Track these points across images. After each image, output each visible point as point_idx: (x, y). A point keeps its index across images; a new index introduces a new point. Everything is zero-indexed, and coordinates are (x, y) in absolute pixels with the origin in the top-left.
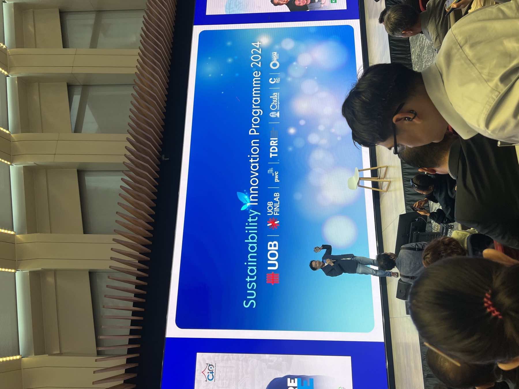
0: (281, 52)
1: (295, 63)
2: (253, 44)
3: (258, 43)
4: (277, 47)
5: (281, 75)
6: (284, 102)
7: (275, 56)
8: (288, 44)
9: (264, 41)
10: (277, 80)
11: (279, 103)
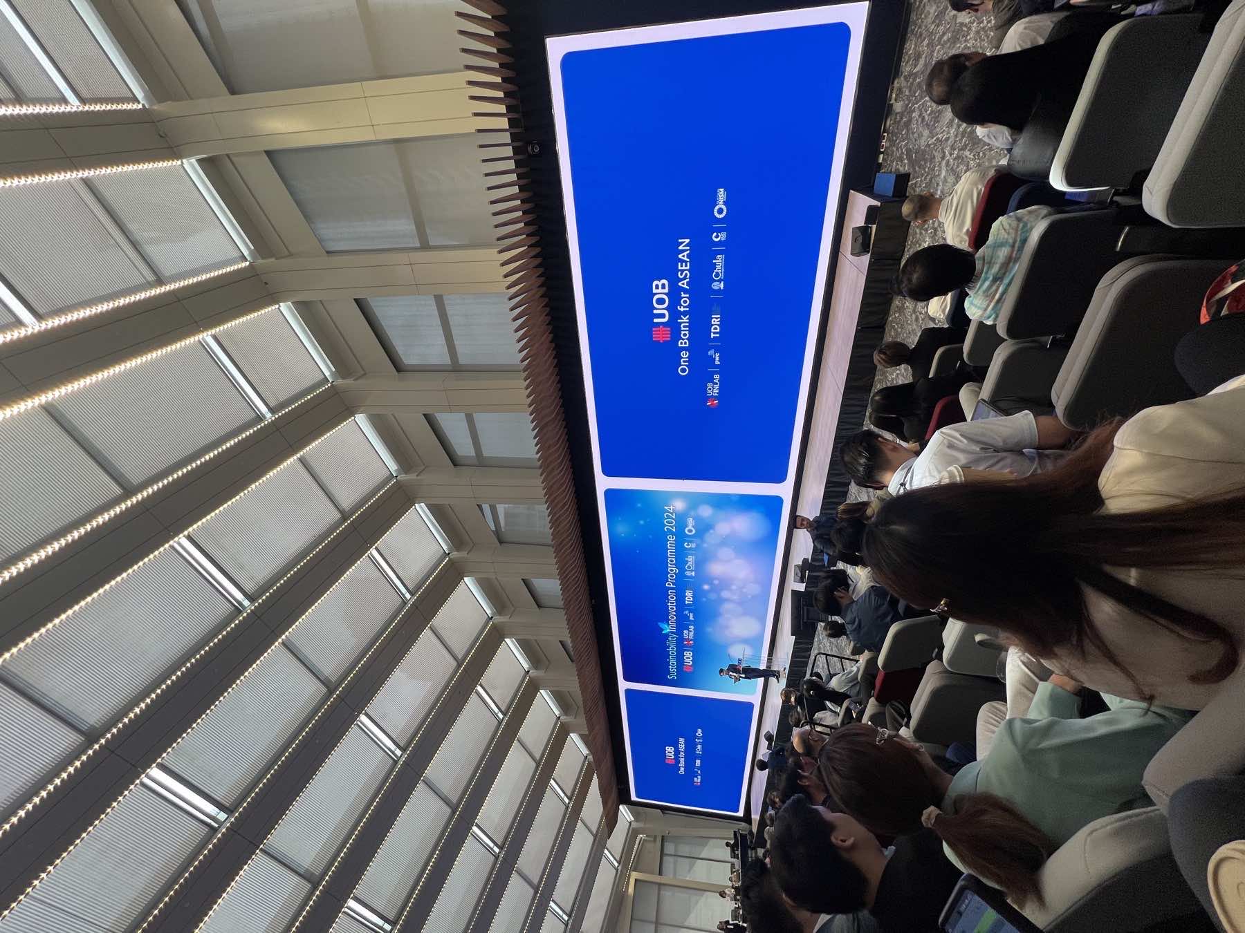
0: (698, 520)
2: (666, 507)
3: (671, 508)
4: (692, 513)
6: (699, 565)
7: (691, 522)
8: (706, 511)
9: (679, 505)
10: (693, 545)
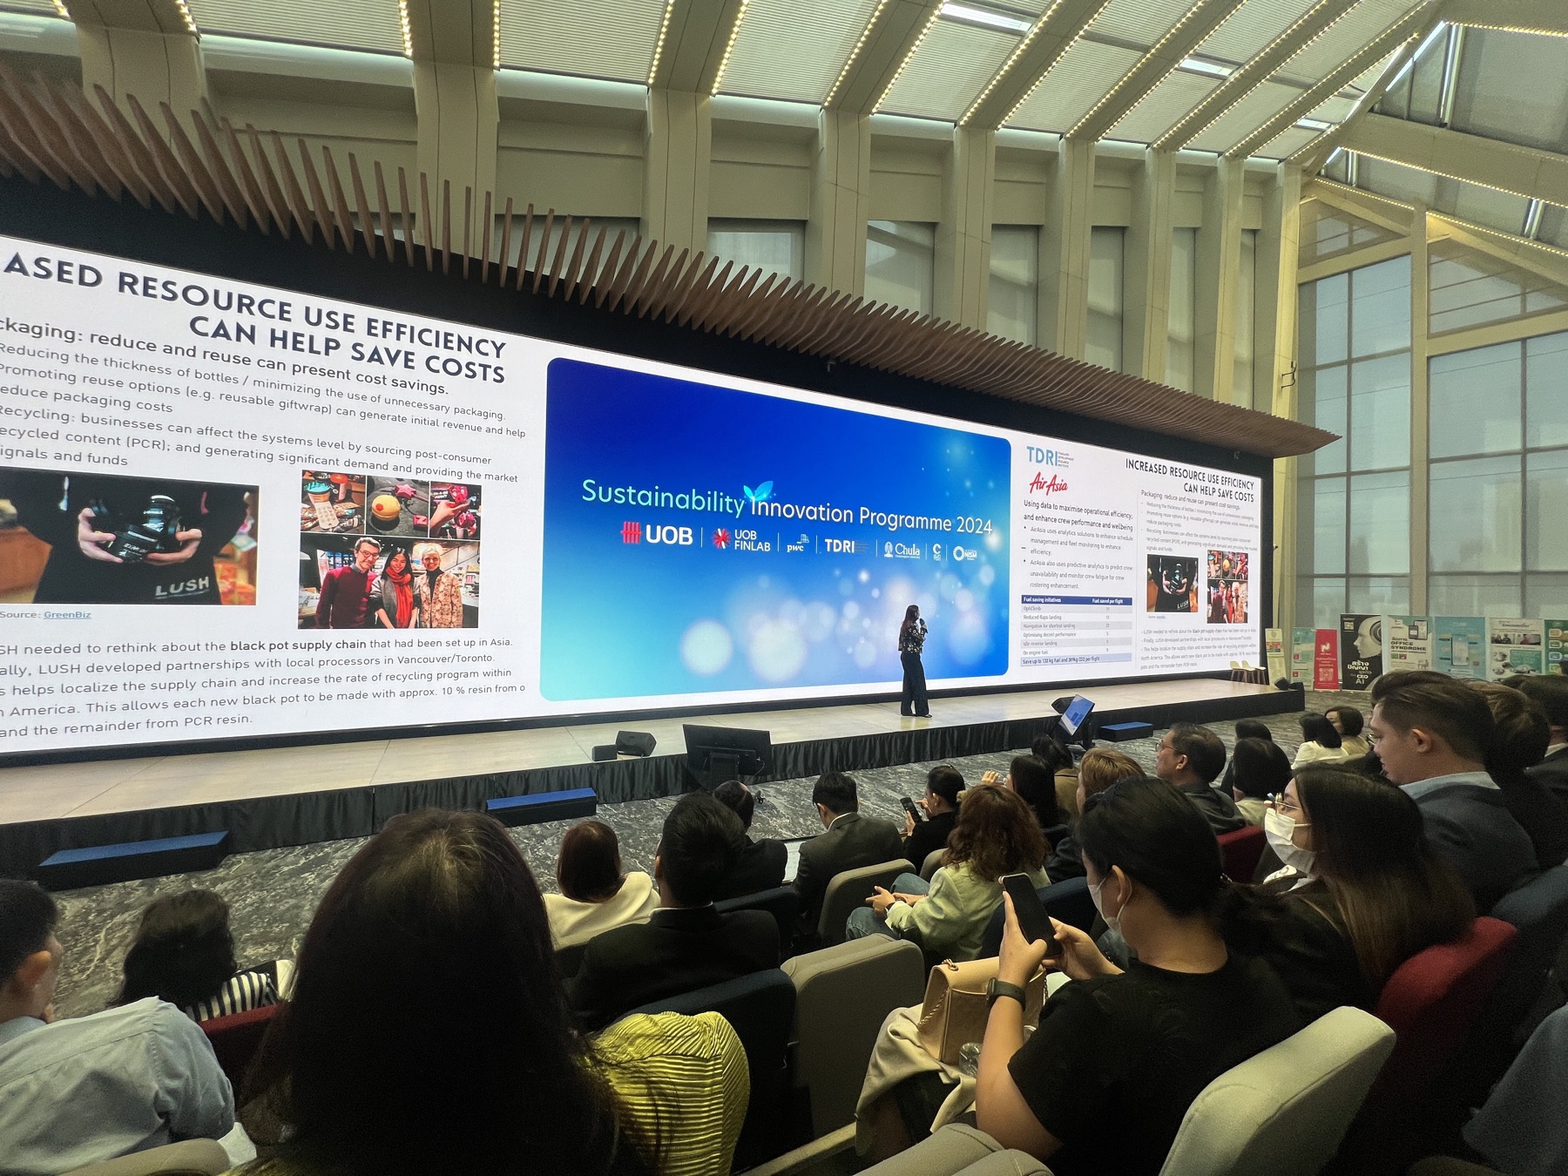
0: (975, 565)
1: (960, 584)
2: (989, 522)
3: (990, 530)
4: (983, 558)
5: (945, 565)
6: (907, 566)
7: (971, 555)
8: (986, 576)
9: (993, 540)
10: (937, 557)
11: (905, 557)
